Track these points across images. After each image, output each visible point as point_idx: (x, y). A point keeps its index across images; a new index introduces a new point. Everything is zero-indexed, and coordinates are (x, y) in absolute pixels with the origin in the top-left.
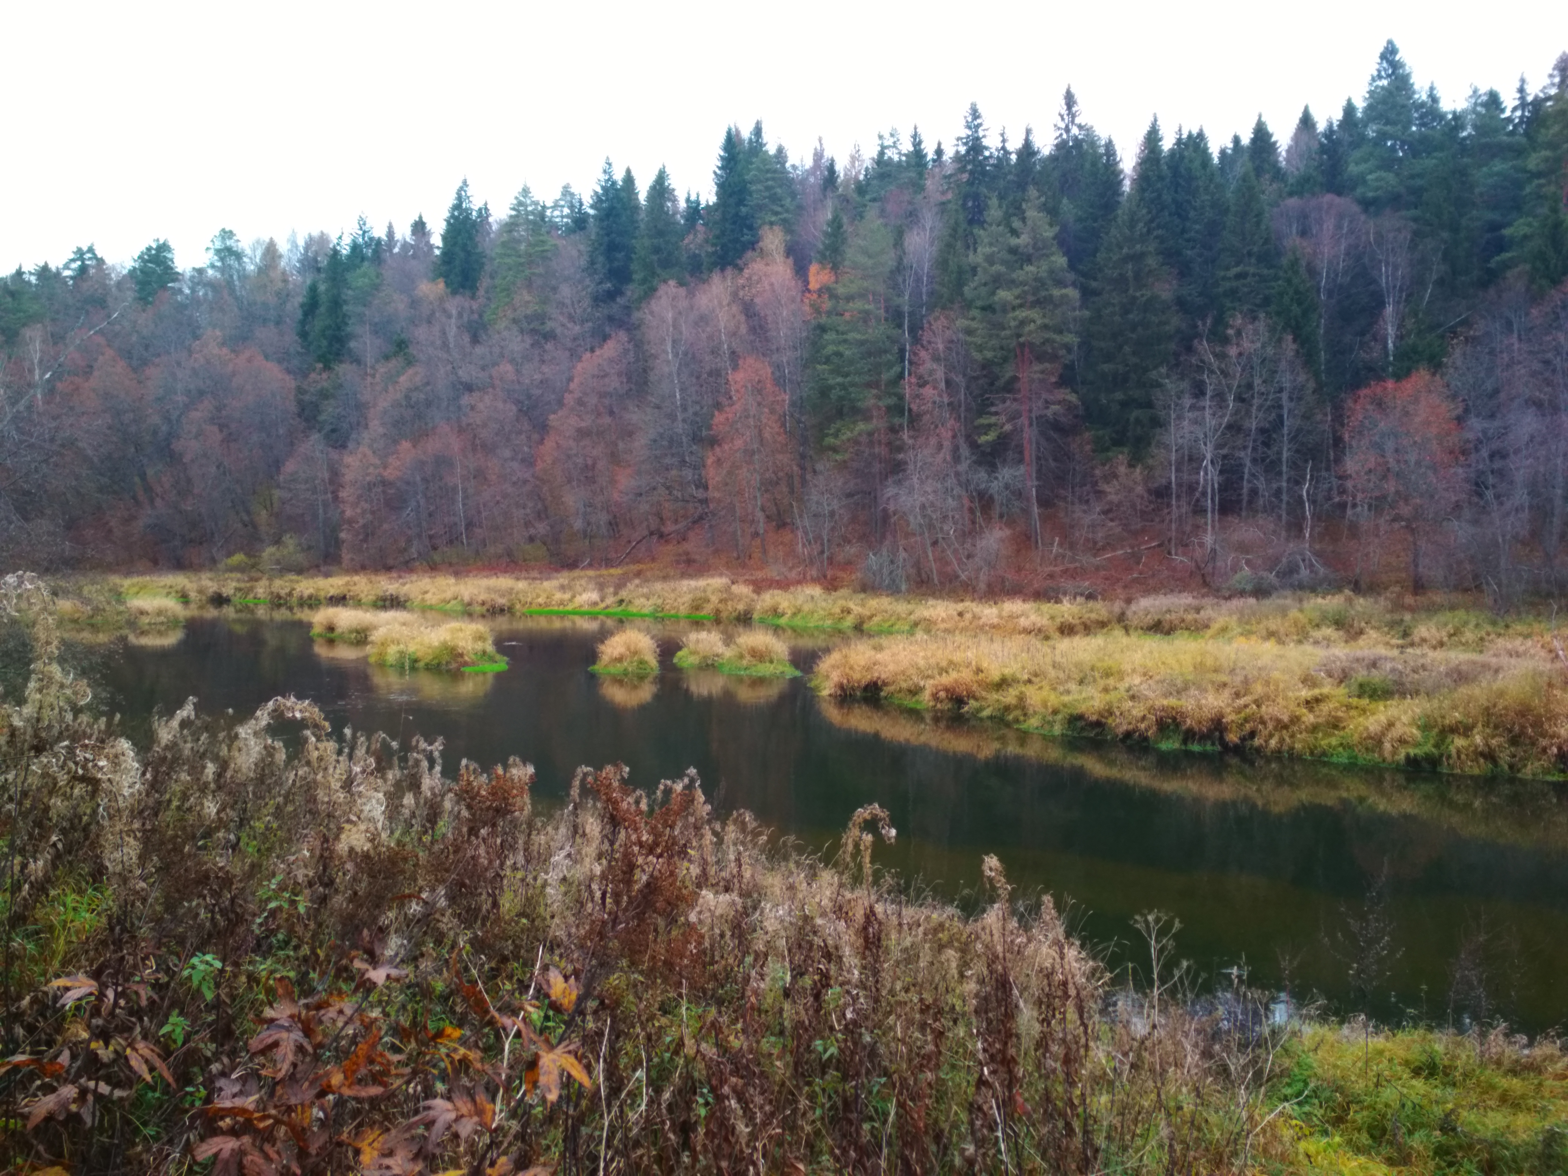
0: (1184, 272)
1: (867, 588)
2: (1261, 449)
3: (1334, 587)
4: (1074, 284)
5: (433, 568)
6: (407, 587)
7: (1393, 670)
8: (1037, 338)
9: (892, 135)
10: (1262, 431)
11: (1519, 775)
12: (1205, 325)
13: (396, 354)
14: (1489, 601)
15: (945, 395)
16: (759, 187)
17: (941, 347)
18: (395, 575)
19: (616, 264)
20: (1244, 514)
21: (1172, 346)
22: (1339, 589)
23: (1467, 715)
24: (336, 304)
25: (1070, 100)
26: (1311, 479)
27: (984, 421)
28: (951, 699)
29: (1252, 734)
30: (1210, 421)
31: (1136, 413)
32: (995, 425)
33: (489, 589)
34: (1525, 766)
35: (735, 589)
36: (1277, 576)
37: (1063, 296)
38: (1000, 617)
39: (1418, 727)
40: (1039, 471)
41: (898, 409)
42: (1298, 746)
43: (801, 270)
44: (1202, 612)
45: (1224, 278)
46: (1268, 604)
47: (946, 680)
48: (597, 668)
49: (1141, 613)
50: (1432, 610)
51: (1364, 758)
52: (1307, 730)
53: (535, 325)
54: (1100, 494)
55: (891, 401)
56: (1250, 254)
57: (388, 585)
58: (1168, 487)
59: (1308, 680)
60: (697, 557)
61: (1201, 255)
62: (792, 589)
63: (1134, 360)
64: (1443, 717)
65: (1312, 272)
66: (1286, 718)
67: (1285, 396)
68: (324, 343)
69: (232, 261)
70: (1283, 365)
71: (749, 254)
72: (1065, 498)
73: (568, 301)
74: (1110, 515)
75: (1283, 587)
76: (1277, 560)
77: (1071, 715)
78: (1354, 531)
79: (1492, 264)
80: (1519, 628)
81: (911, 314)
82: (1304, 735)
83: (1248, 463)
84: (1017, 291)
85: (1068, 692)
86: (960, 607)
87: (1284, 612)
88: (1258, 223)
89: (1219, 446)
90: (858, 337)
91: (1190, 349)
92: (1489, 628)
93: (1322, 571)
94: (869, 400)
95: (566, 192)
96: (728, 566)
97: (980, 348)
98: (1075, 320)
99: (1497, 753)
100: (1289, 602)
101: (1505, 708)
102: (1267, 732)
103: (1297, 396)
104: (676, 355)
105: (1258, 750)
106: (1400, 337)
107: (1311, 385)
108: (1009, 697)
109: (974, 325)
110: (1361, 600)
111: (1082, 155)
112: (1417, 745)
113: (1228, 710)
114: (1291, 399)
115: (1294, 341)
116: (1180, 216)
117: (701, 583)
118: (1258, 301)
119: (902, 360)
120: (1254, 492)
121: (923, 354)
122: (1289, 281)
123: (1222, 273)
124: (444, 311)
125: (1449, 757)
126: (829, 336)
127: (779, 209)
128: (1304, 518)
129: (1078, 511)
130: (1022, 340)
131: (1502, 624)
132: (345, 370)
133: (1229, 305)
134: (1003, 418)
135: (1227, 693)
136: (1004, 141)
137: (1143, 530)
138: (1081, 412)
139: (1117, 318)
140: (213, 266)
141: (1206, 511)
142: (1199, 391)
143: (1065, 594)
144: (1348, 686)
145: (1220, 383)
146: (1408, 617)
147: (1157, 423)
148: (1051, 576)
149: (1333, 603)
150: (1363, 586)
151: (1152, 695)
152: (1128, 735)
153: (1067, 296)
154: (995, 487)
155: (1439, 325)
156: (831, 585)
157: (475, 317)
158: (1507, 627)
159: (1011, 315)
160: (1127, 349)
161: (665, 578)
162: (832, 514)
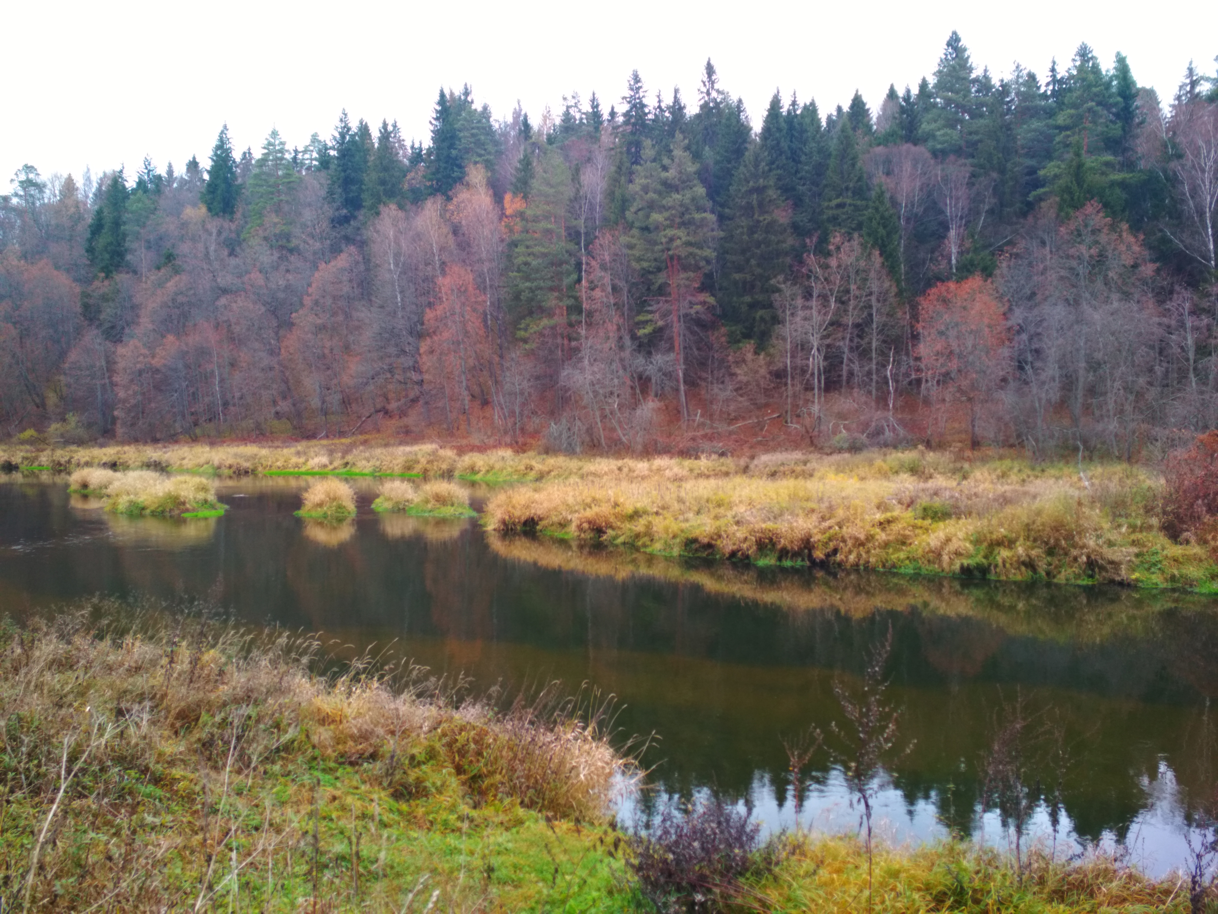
0: (798, 203)
1: (548, 451)
2: (856, 340)
3: (911, 444)
4: (712, 212)
5: (195, 440)
6: (169, 454)
7: (952, 497)
8: (683, 252)
9: (573, 97)
10: (857, 326)
11: (1055, 581)
12: (811, 242)
13: (166, 264)
14: (1029, 454)
15: (611, 297)
16: (466, 134)
17: (607, 258)
18: (160, 445)
19: (351, 195)
20: (843, 390)
21: (788, 260)
22: (915, 446)
23: (1011, 531)
24: (117, 224)
25: (710, 70)
26: (894, 361)
27: (641, 318)
28: (593, 530)
29: (835, 551)
30: (817, 318)
31: (760, 313)
32: (651, 321)
33: (236, 455)
34: (1060, 572)
35: (442, 452)
36: (868, 437)
37: (703, 219)
38: (650, 470)
39: (971, 542)
40: (686, 359)
41: (576, 309)
42: (872, 560)
43: (498, 198)
44: (808, 465)
45: (828, 208)
46: (859, 458)
47: (589, 513)
48: (301, 513)
49: (761, 466)
50: (984, 460)
51: (927, 569)
52: (880, 547)
53: (283, 242)
54: (733, 375)
55: (571, 302)
56: (847, 189)
57: (153, 453)
58: (785, 370)
59: (881, 506)
60: (414, 429)
61: (810, 190)
62: (489, 452)
63: (759, 271)
64: (991, 533)
65: (894, 203)
66: (862, 537)
67: (873, 299)
68: (107, 256)
69: (33, 191)
70: (872, 274)
71: (458, 186)
72: (705, 380)
73: (309, 223)
74: (741, 392)
75: (872, 445)
76: (867, 425)
77: (687, 539)
78: (927, 402)
79: (1030, 198)
80: (1052, 471)
81: (587, 234)
82: (878, 550)
83: (846, 350)
84: (666, 214)
85: (687, 520)
86: (620, 463)
87: (871, 463)
88: (853, 165)
89: (823, 338)
90: (543, 250)
91: (801, 262)
92: (1029, 473)
93: (902, 432)
94: (551, 300)
95: (315, 139)
96: (439, 436)
97: (639, 260)
98: (713, 238)
99: (1036, 563)
100: (876, 455)
101: (1043, 524)
102: (847, 549)
103: (883, 298)
104: (396, 265)
105: (840, 564)
106: (961, 253)
107: (894, 290)
108: (639, 526)
109: (634, 241)
110: (931, 454)
111: (720, 112)
112: (969, 556)
113: (815, 531)
114: (878, 301)
115: (881, 255)
116: (794, 160)
117: (416, 448)
118: (853, 226)
119: (580, 271)
120: (851, 374)
121: (593, 263)
122: (877, 209)
123: (826, 204)
124: (206, 230)
125: (996, 566)
126: (520, 249)
127: (483, 152)
128: (889, 392)
129: (716, 389)
130: (670, 253)
131: (1039, 468)
132: (122, 278)
133: (831, 228)
134: (657, 316)
135: (814, 517)
136: (659, 101)
137: (767, 405)
138: (718, 311)
139: (745, 237)
140: (16, 195)
141: (813, 389)
142: (808, 295)
143: (703, 452)
144: (915, 510)
145: (824, 288)
146: (966, 466)
147: (776, 320)
148: (693, 439)
149: (908, 456)
150: (933, 444)
151: (752, 519)
152: (733, 554)
153: (705, 218)
154: (651, 370)
155: (990, 245)
156: (520, 448)
157: (233, 235)
158: (1043, 471)
159: (663, 233)
160: (753, 262)
161: (386, 445)
162: (522, 393)
